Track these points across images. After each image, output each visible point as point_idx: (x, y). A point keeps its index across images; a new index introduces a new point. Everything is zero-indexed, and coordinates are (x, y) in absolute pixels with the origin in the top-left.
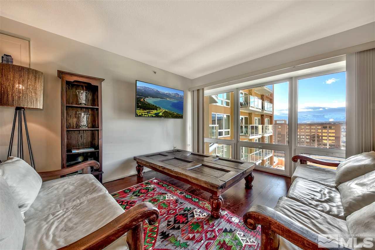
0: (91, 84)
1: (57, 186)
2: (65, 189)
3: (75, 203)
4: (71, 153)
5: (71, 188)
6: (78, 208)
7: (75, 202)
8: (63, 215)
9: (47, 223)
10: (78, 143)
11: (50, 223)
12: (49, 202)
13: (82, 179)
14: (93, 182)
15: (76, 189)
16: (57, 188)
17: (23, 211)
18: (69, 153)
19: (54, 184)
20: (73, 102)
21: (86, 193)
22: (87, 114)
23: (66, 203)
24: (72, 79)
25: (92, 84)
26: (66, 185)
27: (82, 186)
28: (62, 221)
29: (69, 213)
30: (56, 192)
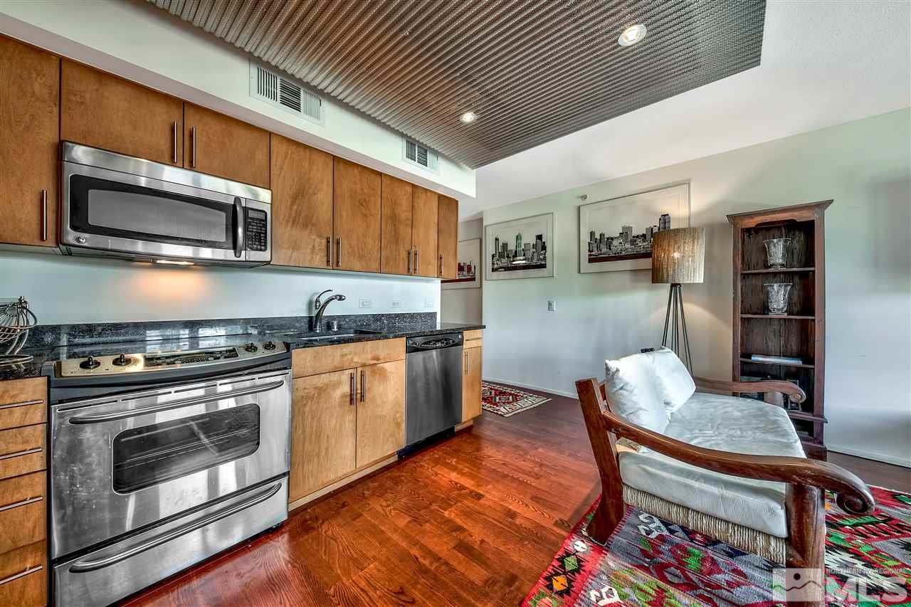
0: (795, 221)
1: (716, 404)
2: (727, 412)
3: (732, 432)
4: (749, 361)
5: (737, 414)
6: (734, 439)
7: (734, 431)
8: (712, 436)
9: (691, 434)
10: (766, 343)
11: (694, 436)
12: (699, 417)
13: (760, 409)
14: (777, 420)
15: (743, 418)
16: (717, 406)
17: (669, 411)
18: (745, 360)
19: (712, 400)
20: (757, 264)
21: (757, 428)
22: (786, 286)
23: (720, 426)
24: (751, 223)
25: (798, 221)
26: (731, 408)
27: (755, 417)
28: (709, 441)
29: (719, 438)
30: (712, 410)
